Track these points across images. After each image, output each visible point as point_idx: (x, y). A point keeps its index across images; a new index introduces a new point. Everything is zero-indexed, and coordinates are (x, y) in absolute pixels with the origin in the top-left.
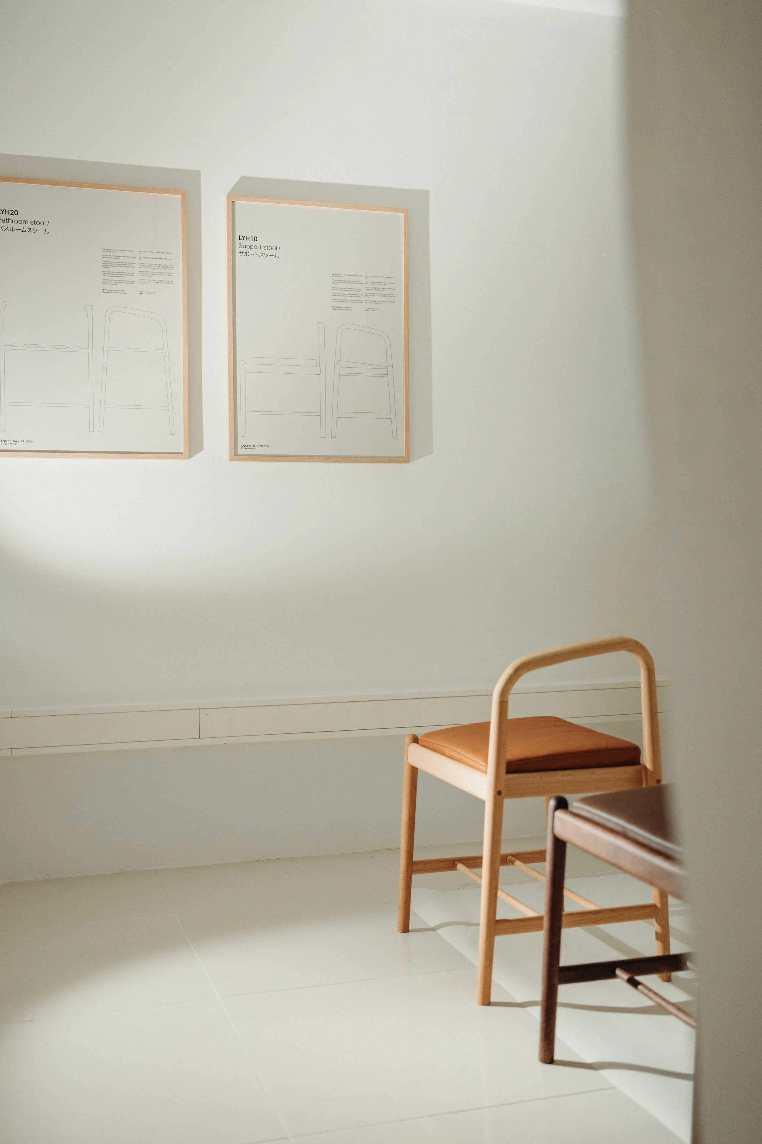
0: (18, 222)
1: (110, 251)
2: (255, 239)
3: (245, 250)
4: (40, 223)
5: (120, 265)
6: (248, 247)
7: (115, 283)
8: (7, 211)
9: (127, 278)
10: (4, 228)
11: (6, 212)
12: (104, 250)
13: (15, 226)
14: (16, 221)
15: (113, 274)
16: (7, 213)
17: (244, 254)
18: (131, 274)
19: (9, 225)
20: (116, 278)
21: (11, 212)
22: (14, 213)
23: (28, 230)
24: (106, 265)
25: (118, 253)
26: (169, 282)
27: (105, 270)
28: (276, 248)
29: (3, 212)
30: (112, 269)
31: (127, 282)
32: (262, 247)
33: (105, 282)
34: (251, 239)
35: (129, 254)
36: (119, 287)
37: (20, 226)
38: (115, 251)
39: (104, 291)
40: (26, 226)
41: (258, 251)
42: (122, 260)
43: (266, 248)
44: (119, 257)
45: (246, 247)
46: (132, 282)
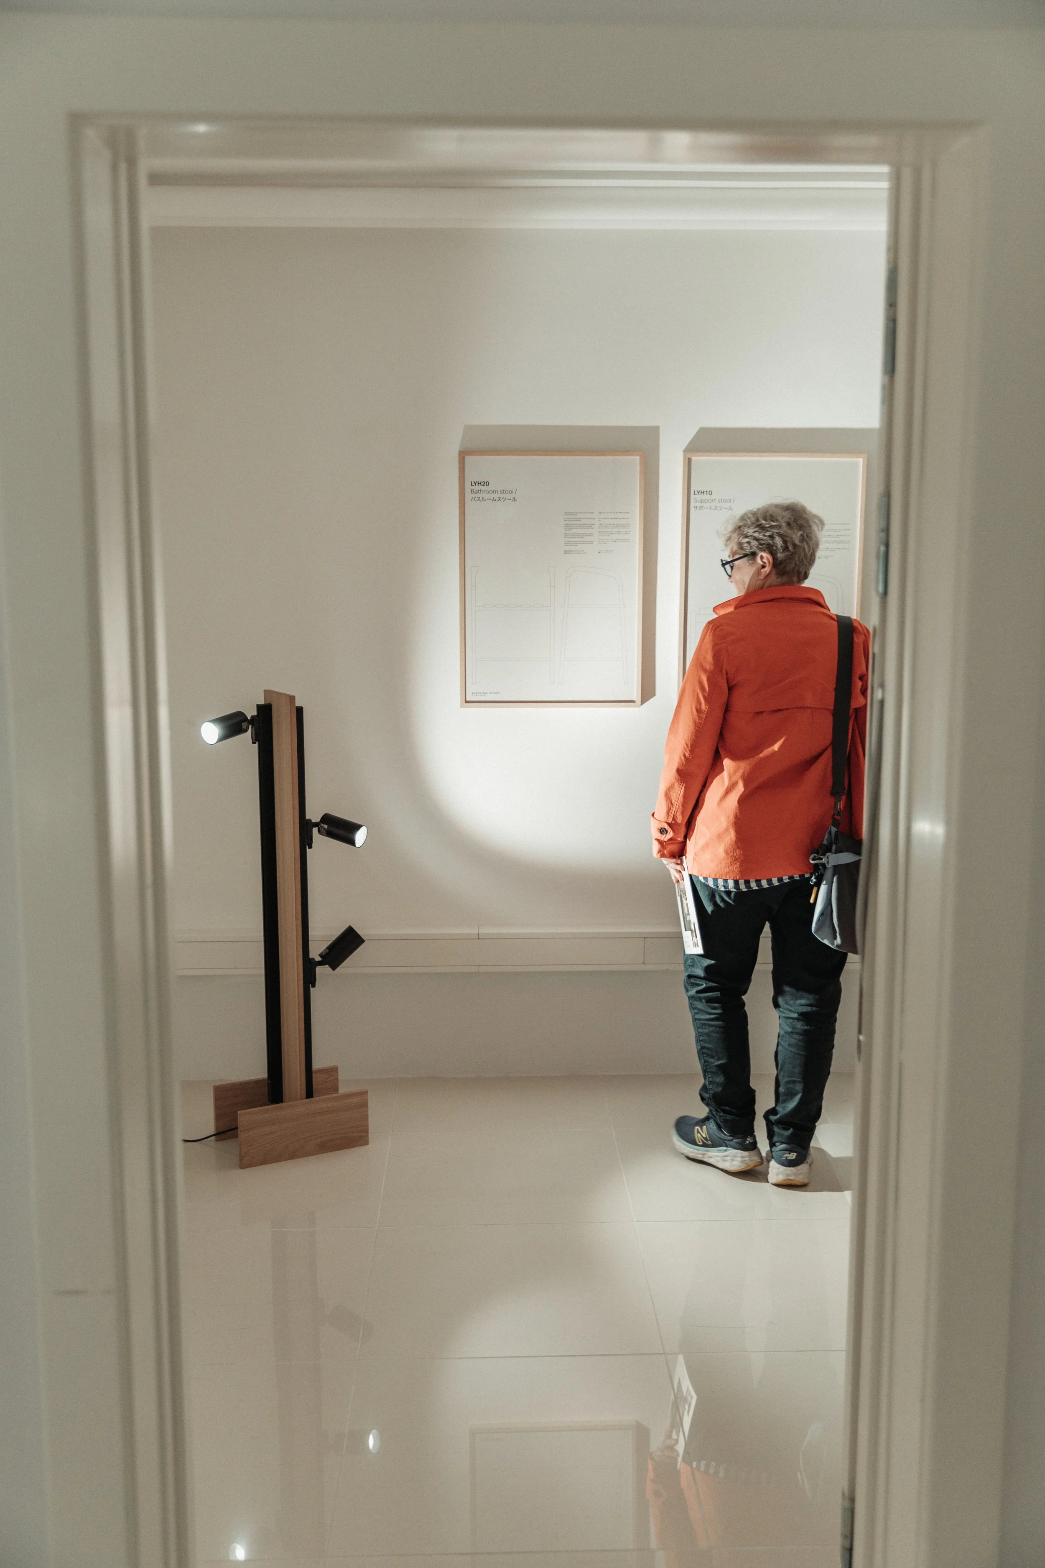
0: (489, 492)
1: (571, 514)
2: (710, 493)
3: (699, 505)
4: (508, 492)
5: (580, 527)
6: (703, 501)
7: (576, 544)
8: (480, 482)
9: (588, 539)
10: (477, 499)
11: (478, 484)
12: (566, 513)
13: (486, 496)
14: (487, 492)
15: (574, 536)
16: (480, 485)
17: (698, 508)
18: (591, 535)
19: (481, 495)
20: (576, 539)
21: (482, 484)
22: (485, 485)
23: (497, 499)
24: (567, 527)
25: (579, 516)
26: (627, 540)
27: (568, 532)
28: (730, 501)
29: (475, 484)
30: (574, 531)
31: (586, 543)
32: (717, 501)
33: (566, 544)
34: (705, 493)
35: (589, 515)
36: (580, 547)
37: (491, 496)
38: (576, 514)
39: (566, 552)
40: (496, 496)
41: (713, 505)
42: (583, 522)
43: (721, 501)
44: (579, 519)
45: (701, 501)
46: (591, 542)
